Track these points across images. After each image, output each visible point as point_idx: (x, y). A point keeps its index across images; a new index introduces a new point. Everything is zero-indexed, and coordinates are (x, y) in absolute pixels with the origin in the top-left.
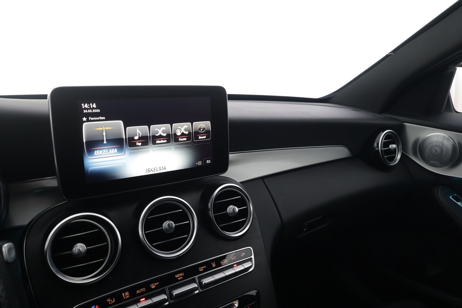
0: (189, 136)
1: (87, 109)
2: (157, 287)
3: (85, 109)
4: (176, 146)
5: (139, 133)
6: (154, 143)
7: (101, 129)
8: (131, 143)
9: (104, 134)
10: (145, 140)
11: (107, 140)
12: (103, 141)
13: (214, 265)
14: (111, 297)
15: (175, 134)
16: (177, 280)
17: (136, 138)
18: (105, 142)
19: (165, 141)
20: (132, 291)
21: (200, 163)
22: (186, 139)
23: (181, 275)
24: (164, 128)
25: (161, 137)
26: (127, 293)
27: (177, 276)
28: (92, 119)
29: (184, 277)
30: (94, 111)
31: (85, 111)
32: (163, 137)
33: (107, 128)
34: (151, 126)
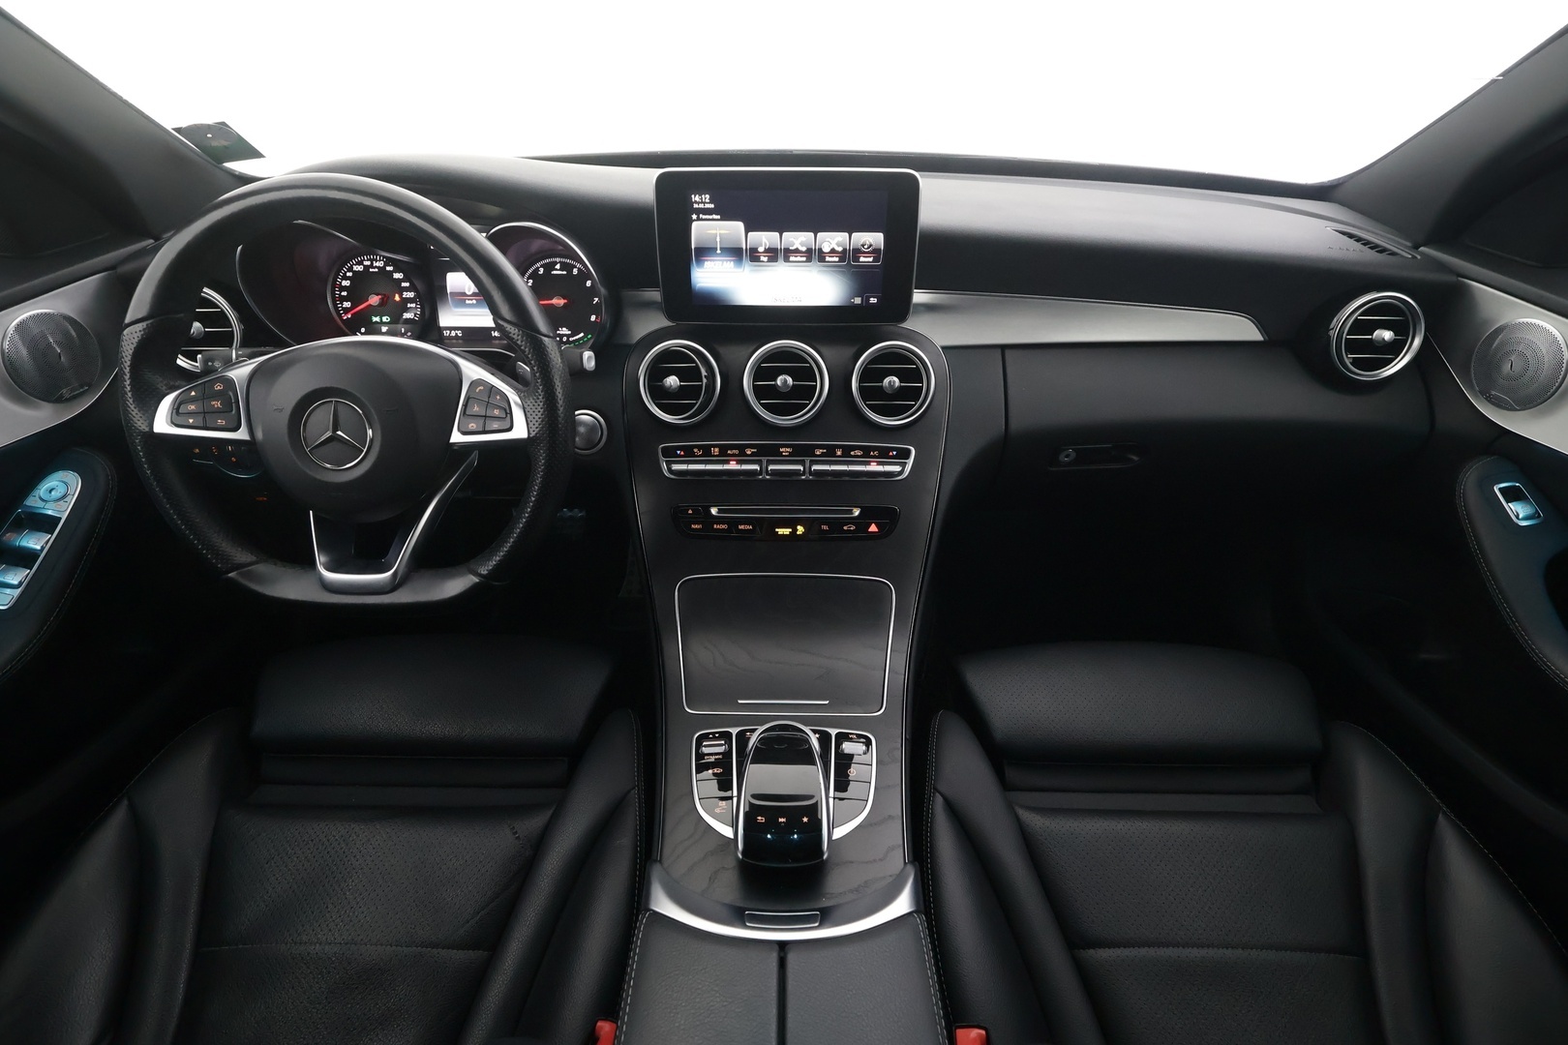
0: (843, 255)
1: (698, 203)
2: (753, 454)
3: (696, 202)
4: (819, 269)
5: (766, 245)
6: (787, 259)
7: (714, 232)
8: (753, 255)
9: (718, 240)
10: (773, 254)
11: (721, 249)
12: (716, 249)
13: (839, 453)
14: (699, 447)
15: (820, 250)
16: (781, 454)
17: (761, 249)
18: (719, 251)
19: (804, 259)
20: (723, 450)
21: (858, 301)
22: (837, 259)
23: (788, 450)
24: (804, 239)
25: (797, 251)
26: (717, 450)
27: (781, 449)
28: (704, 217)
29: (791, 454)
30: (707, 206)
31: (696, 206)
32: (801, 252)
33: (722, 232)
34: (785, 234)
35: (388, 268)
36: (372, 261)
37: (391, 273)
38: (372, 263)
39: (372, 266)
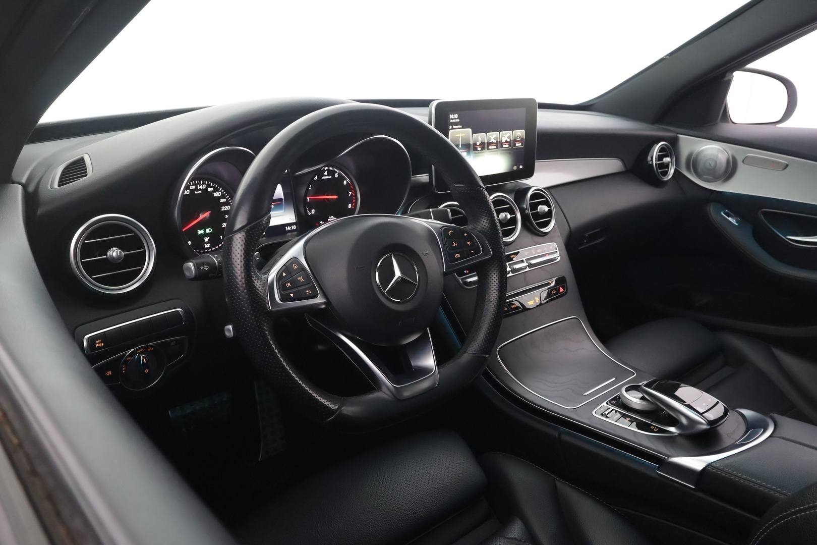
0: (509, 143)
1: (452, 119)
4: (501, 152)
5: (480, 140)
6: (488, 148)
7: (458, 135)
8: (475, 147)
9: (460, 140)
10: (483, 146)
11: (461, 145)
12: (459, 145)
13: (534, 253)
15: (501, 141)
16: (512, 259)
17: (478, 144)
18: (460, 147)
19: (495, 147)
21: (515, 168)
22: (508, 146)
23: (514, 256)
24: (495, 136)
25: (492, 143)
27: (512, 257)
28: (454, 127)
29: (517, 258)
30: (456, 120)
31: (451, 121)
32: (494, 143)
33: (462, 135)
34: (488, 134)
35: (210, 189)
36: (196, 185)
37: (212, 192)
38: (197, 187)
39: (196, 189)
